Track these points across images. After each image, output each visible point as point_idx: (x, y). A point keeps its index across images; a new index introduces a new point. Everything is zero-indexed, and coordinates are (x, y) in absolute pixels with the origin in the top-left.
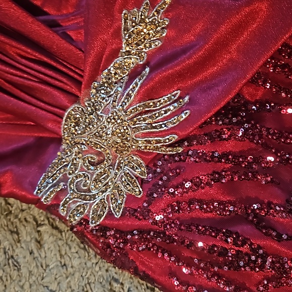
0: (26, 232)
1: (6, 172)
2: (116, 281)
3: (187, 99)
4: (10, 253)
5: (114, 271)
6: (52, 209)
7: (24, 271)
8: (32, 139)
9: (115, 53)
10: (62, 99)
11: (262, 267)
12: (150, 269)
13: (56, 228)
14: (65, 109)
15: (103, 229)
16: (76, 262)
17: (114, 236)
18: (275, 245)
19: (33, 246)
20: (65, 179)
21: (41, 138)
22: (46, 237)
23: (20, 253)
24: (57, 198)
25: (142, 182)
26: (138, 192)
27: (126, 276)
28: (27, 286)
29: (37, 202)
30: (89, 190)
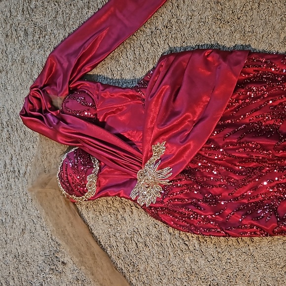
0: (128, 209)
1: (121, 190)
2: (157, 224)
3: (171, 169)
4: (123, 216)
5: (156, 221)
6: (135, 201)
7: (127, 221)
8: (129, 179)
9: (151, 156)
10: (137, 168)
11: (197, 218)
12: (166, 220)
13: (137, 207)
14: (138, 171)
15: (150, 207)
16: (144, 219)
17: (154, 209)
18: (199, 211)
19: (130, 213)
20: (139, 192)
21: (131, 178)
22: (134, 210)
23: (126, 216)
24: (136, 198)
25: (161, 193)
26: (160, 196)
27: (159, 223)
28: (128, 227)
29: (131, 199)
30: (146, 196)
